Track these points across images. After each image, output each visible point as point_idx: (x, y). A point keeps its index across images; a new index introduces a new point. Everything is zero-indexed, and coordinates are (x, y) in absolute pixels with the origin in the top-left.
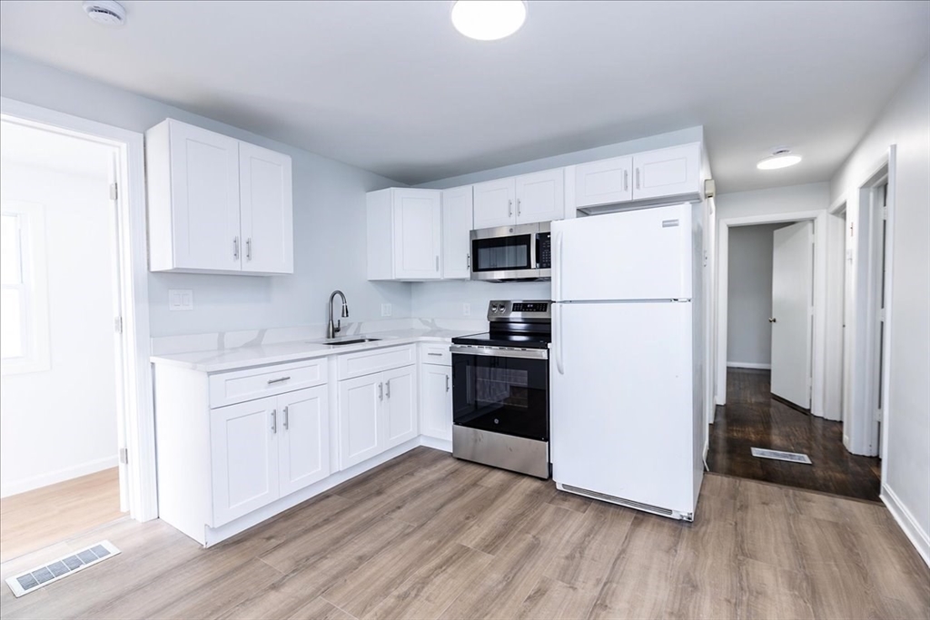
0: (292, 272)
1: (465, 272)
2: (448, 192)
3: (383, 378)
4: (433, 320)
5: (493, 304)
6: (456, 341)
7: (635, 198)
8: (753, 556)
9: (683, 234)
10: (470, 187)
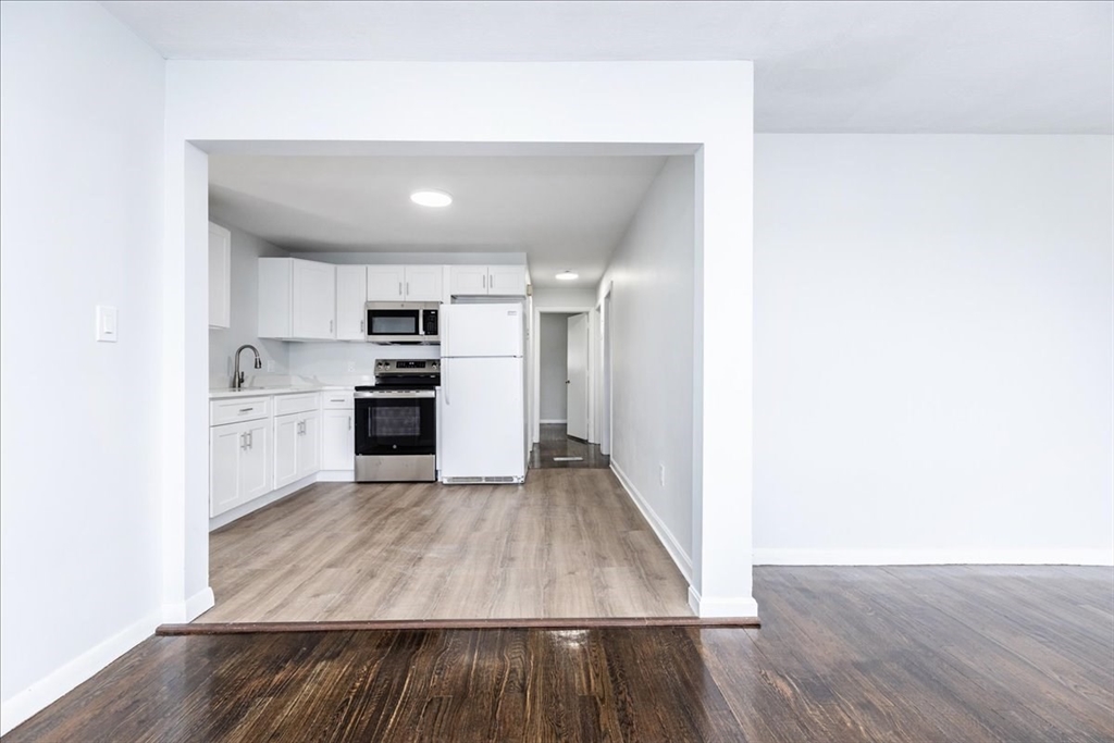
0: (228, 326)
1: (362, 335)
2: (342, 268)
3: (300, 418)
4: (315, 377)
5: (379, 363)
6: (358, 389)
7: (490, 293)
8: (552, 488)
9: (517, 320)
10: (363, 267)
